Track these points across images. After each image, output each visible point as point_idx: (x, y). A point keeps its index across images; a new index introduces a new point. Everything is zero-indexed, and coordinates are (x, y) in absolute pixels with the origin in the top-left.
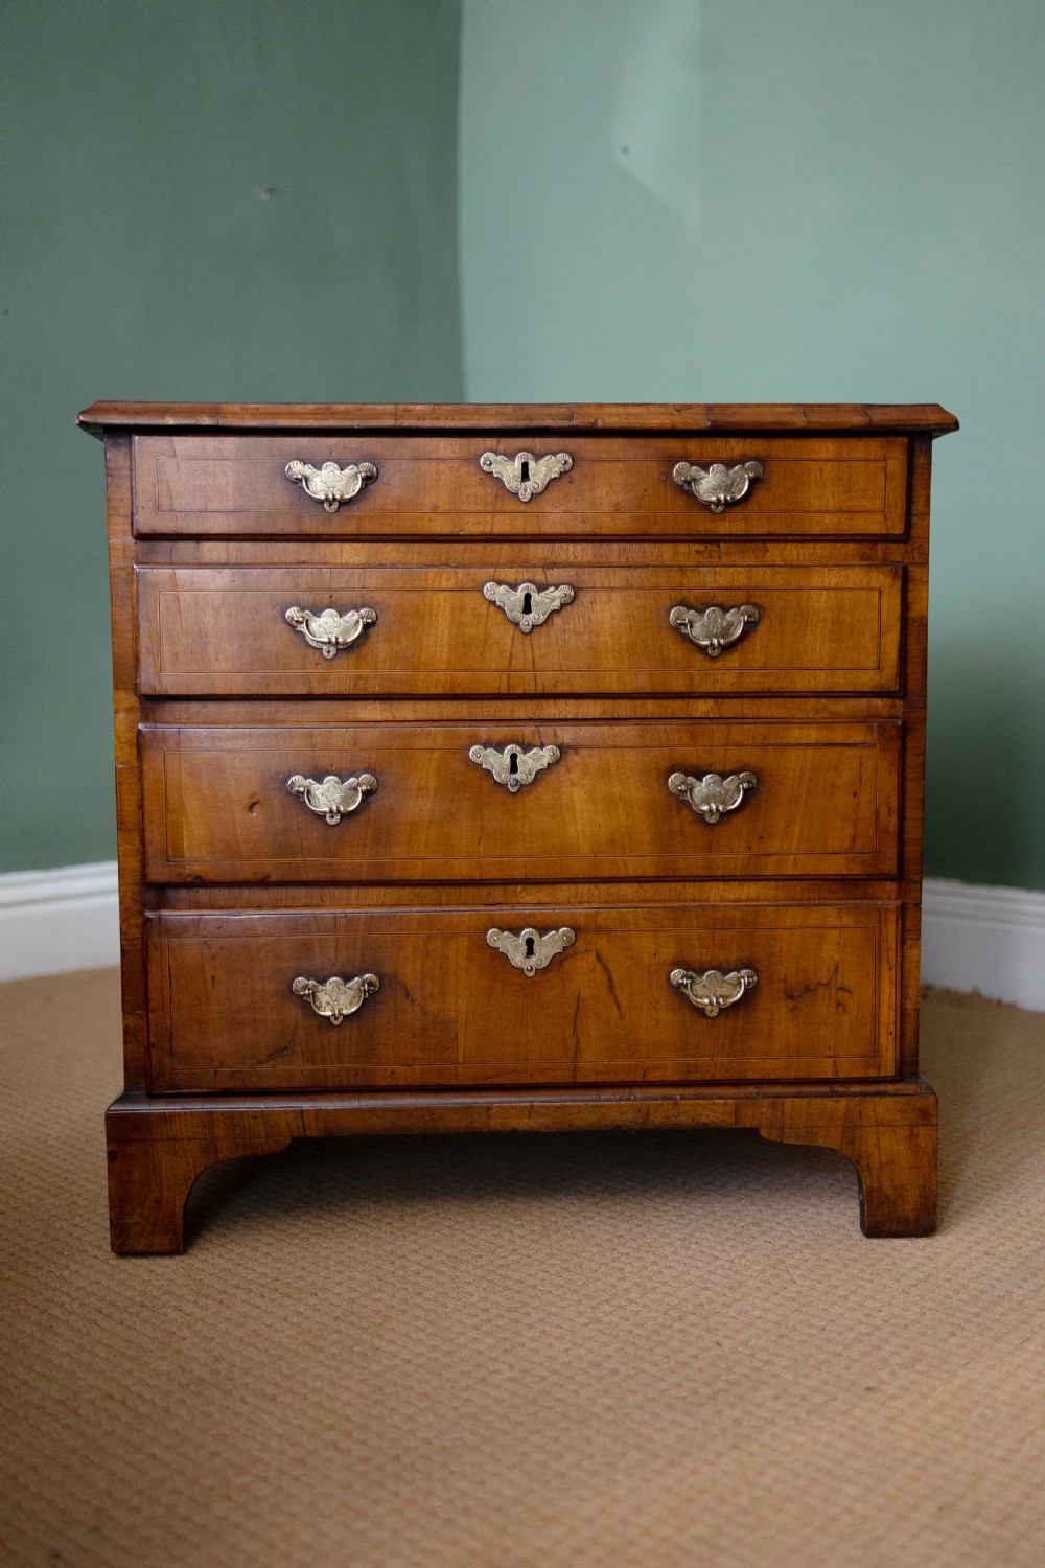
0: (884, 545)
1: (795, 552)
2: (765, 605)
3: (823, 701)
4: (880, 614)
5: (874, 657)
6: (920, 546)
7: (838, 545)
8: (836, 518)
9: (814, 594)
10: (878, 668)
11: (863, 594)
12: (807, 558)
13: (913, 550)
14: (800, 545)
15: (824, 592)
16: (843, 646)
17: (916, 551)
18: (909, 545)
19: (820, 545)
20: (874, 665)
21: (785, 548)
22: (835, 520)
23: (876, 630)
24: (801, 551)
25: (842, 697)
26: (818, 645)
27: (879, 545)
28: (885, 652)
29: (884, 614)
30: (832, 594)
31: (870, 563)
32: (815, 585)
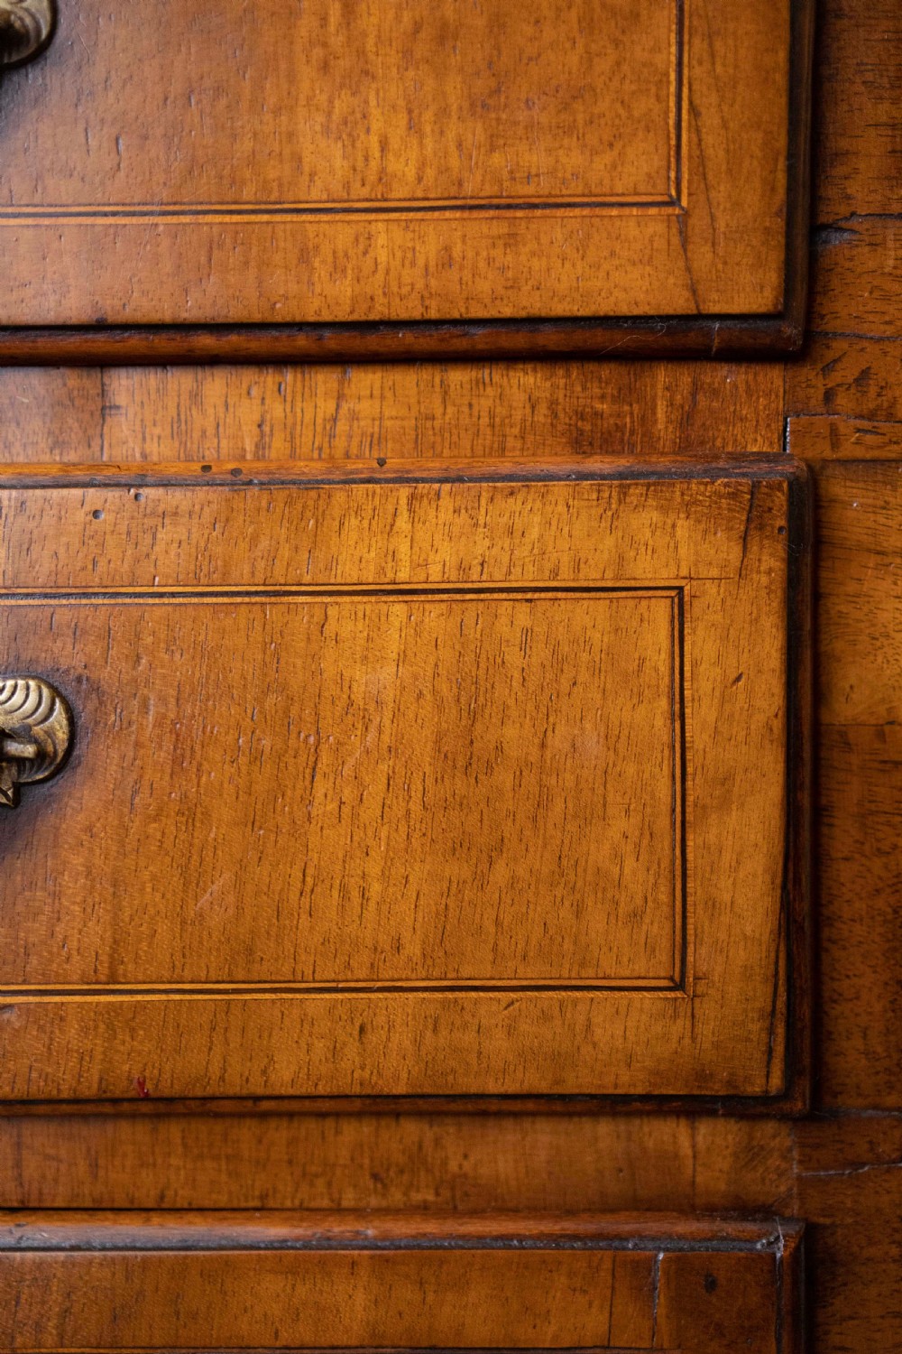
0: (684, 376)
1: (248, 413)
2: (105, 675)
3: (412, 1130)
4: (679, 716)
5: (658, 928)
6: (865, 375)
7: (458, 377)
8: (433, 236)
9: (345, 618)
10: (679, 986)
11: (590, 615)
12: (306, 441)
13: (829, 396)
14: (270, 378)
15: (398, 609)
16: (500, 873)
17: (843, 401)
18: (807, 373)
19: (365, 380)
20: (660, 965)
21: (196, 397)
22: (429, 250)
23: (663, 789)
24: (277, 410)
25: (499, 1114)
26: (374, 868)
27: (662, 376)
28: (712, 905)
29: (701, 716)
30: (434, 615)
31: (623, 463)
32: (348, 572)
